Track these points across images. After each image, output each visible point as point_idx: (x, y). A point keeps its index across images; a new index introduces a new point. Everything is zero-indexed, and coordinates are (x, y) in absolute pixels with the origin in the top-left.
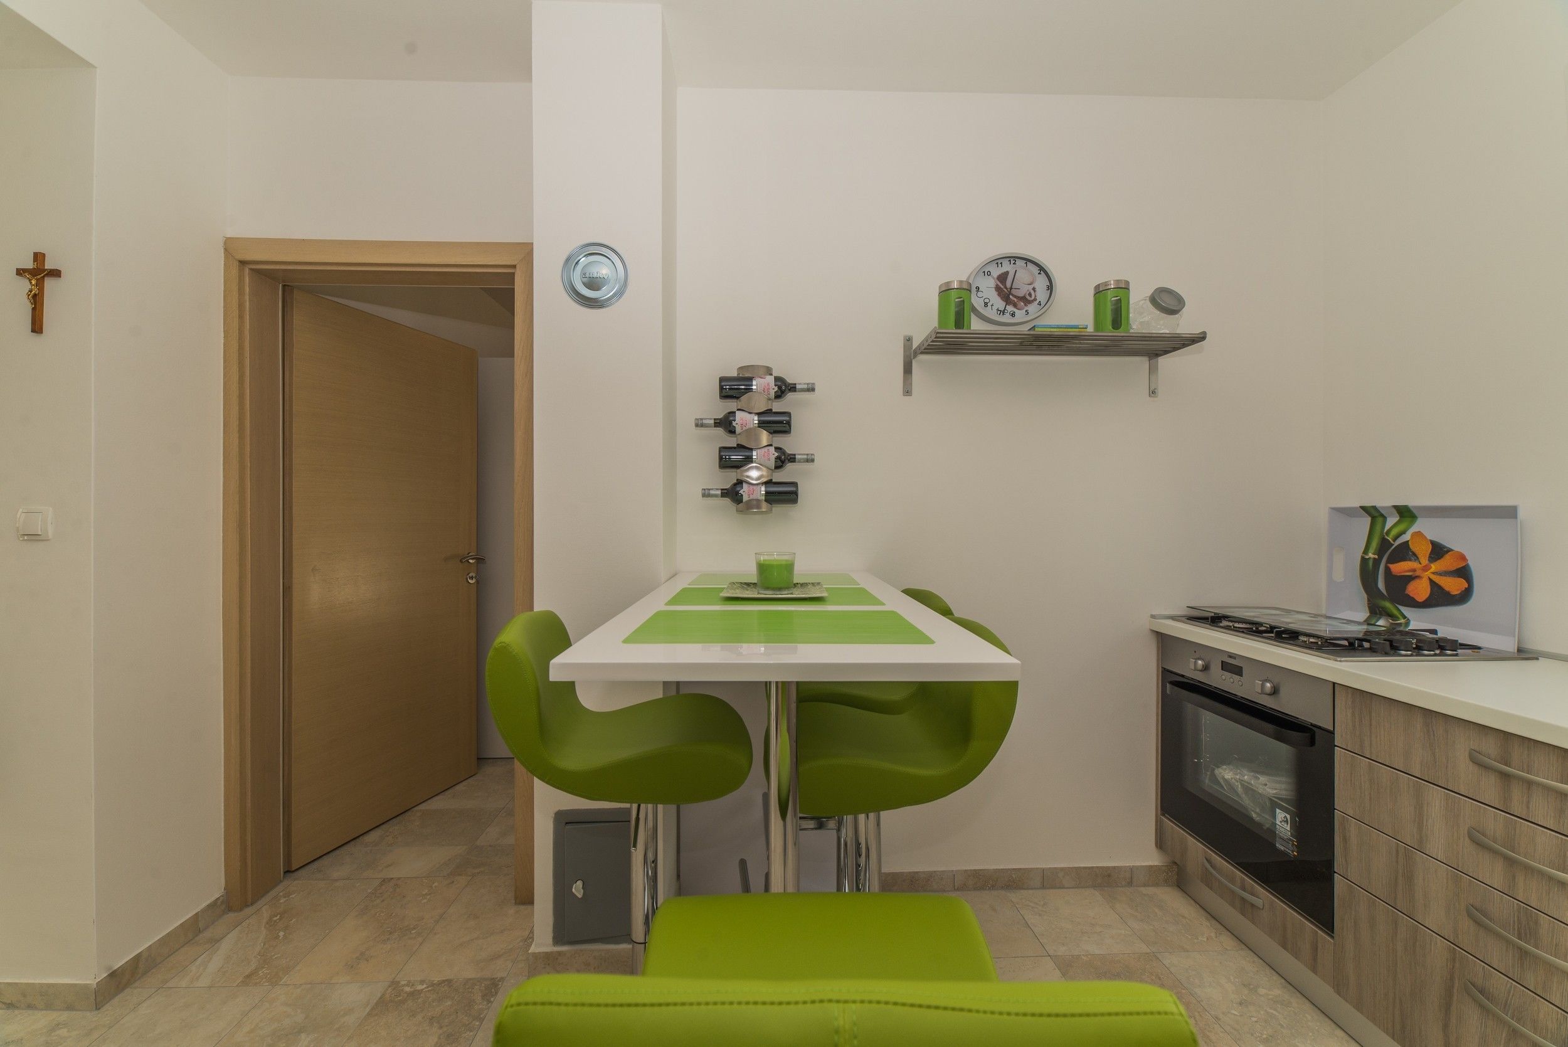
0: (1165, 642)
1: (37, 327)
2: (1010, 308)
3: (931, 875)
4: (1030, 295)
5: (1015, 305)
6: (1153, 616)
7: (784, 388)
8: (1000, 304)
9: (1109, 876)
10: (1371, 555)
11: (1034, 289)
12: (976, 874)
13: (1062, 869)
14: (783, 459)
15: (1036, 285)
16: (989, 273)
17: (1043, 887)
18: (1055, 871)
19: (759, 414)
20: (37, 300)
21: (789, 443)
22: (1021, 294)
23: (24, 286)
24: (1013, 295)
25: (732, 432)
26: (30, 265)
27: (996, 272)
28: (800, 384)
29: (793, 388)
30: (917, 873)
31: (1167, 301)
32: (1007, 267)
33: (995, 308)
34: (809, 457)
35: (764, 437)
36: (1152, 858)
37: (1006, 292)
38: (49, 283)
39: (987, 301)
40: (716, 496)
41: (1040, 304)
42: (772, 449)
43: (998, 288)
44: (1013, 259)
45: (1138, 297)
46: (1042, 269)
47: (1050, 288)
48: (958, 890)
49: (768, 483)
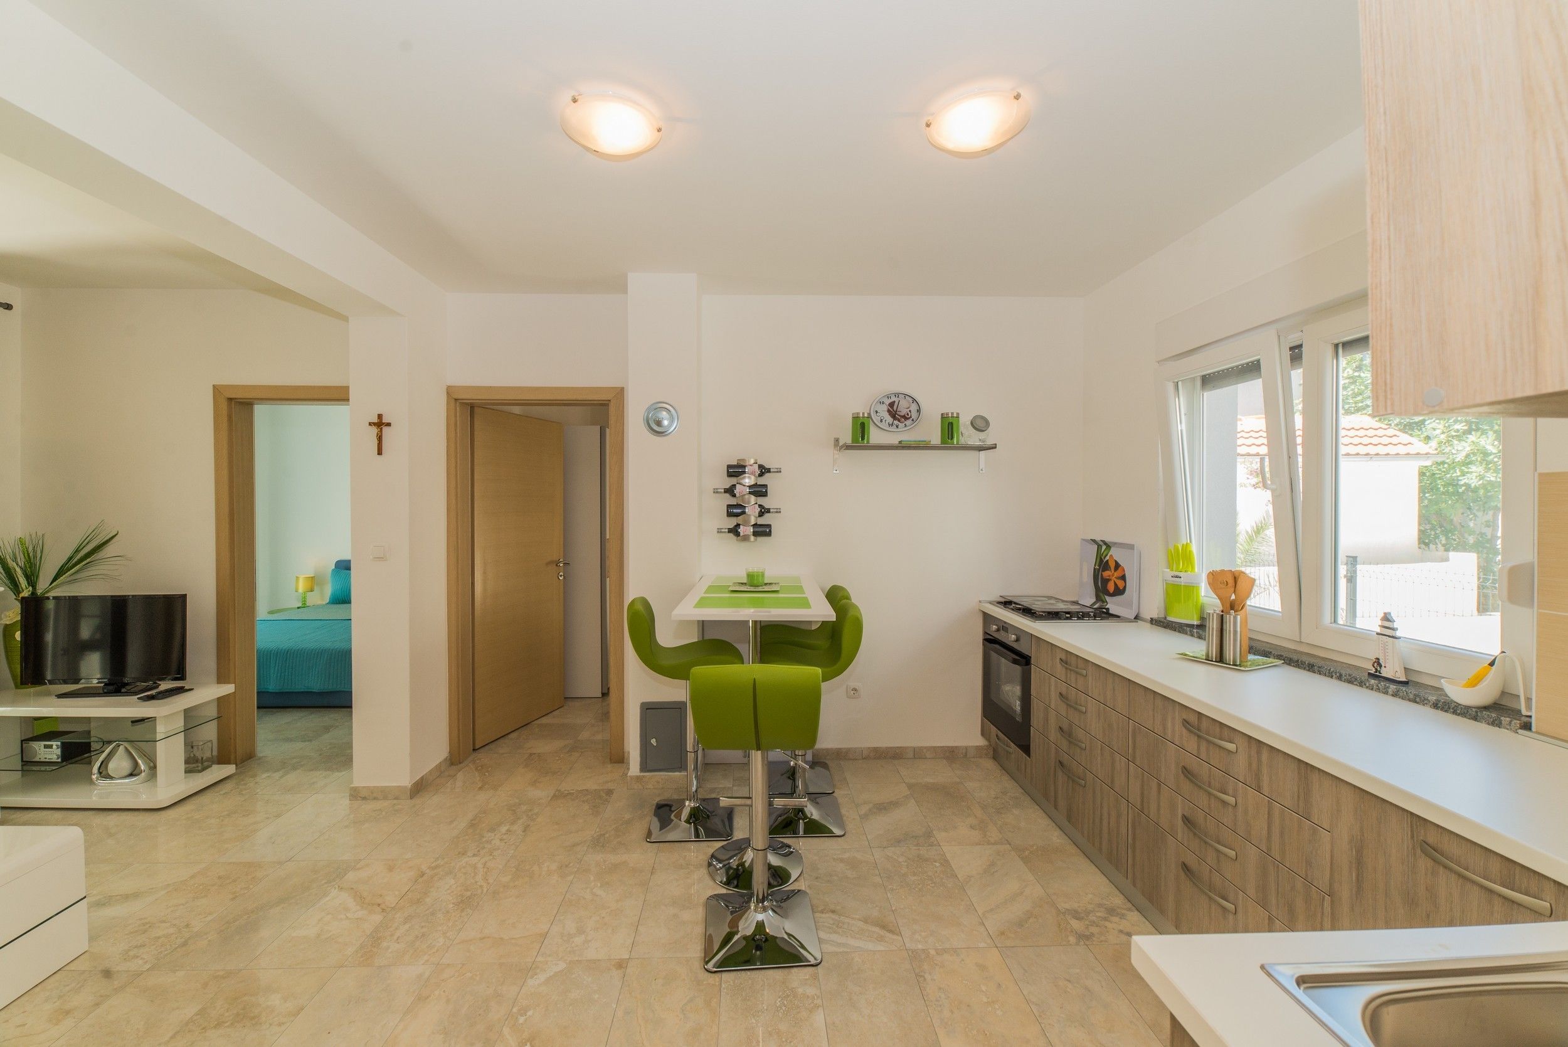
0: (985, 616)
1: (380, 452)
2: (896, 422)
3: (848, 750)
4: (908, 414)
5: (899, 421)
6: (980, 602)
7: (764, 471)
8: (890, 419)
9: (953, 751)
10: (1097, 567)
11: (910, 411)
12: (875, 750)
13: (926, 748)
14: (763, 511)
15: (911, 409)
16: (883, 403)
17: (915, 758)
18: (921, 748)
19: (750, 487)
20: (380, 439)
21: (765, 502)
22: (902, 414)
23: (374, 430)
24: (898, 415)
25: (734, 496)
26: (376, 420)
27: (888, 402)
28: (773, 469)
29: (769, 471)
30: (841, 749)
31: (980, 424)
32: (893, 399)
33: (887, 422)
34: (778, 510)
35: (753, 499)
36: (979, 742)
37: (893, 413)
38: (385, 429)
39: (882, 418)
40: (725, 532)
41: (913, 420)
42: (757, 506)
43: (889, 411)
44: (897, 395)
45: (965, 420)
46: (914, 400)
47: (919, 411)
48: (865, 758)
49: (755, 525)
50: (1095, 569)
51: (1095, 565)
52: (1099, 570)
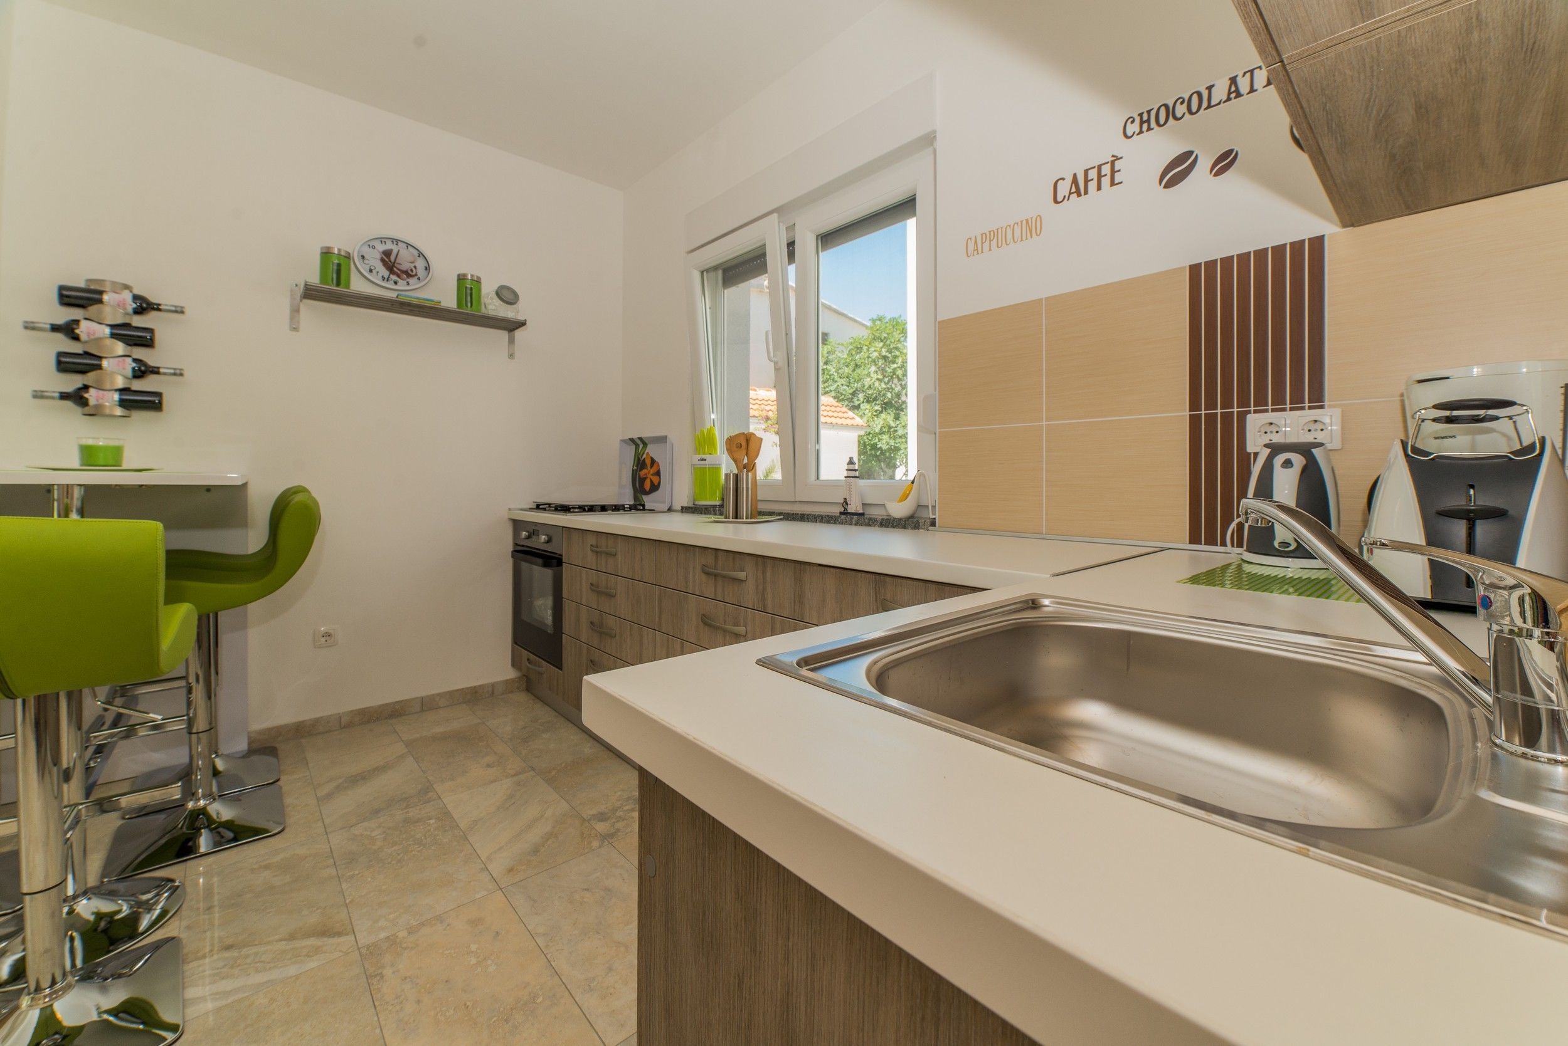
0: (517, 525)
2: (394, 277)
3: (316, 722)
4: (412, 270)
5: (398, 276)
6: (510, 509)
7: (144, 306)
8: (386, 273)
9: (476, 692)
10: (635, 468)
11: (415, 267)
12: (362, 712)
13: (438, 695)
14: (142, 371)
15: (417, 264)
16: (374, 247)
17: (422, 710)
18: (432, 698)
19: (112, 326)
21: (151, 357)
22: (404, 269)
24: (396, 268)
25: (76, 338)
27: (382, 248)
28: (166, 305)
29: (156, 308)
30: (303, 722)
31: (507, 295)
32: (389, 246)
33: (380, 275)
34: (178, 372)
35: (120, 348)
36: (511, 674)
39: (372, 268)
40: (53, 398)
41: (419, 279)
42: (129, 360)
43: (382, 260)
44: (396, 241)
45: (488, 289)
46: (420, 254)
47: (427, 269)
48: (344, 727)
49: (123, 391)
50: (633, 470)
51: (633, 467)
52: (636, 470)
